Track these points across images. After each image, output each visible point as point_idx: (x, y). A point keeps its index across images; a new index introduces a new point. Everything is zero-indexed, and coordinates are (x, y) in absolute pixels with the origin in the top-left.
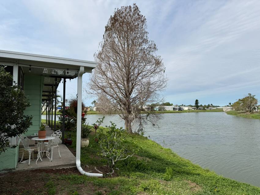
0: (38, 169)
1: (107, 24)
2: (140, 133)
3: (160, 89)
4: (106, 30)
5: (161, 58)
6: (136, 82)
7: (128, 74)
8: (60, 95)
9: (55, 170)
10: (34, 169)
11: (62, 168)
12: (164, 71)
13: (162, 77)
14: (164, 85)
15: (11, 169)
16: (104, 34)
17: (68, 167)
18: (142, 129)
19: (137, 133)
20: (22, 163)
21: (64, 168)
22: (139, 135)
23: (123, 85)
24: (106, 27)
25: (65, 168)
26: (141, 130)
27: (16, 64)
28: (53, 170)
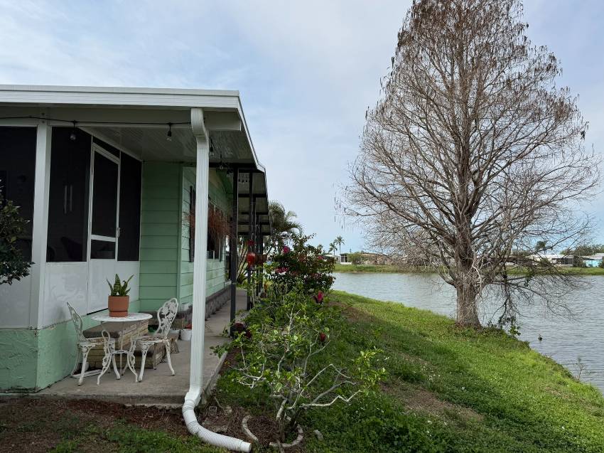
0: (89, 398)
1: (401, 27)
2: (507, 328)
3: (573, 193)
4: (400, 45)
5: (573, 94)
6: (489, 178)
7: (464, 156)
8: (296, 223)
9: (129, 407)
10: (78, 398)
11: (150, 405)
12: (583, 133)
13: (579, 154)
14: (589, 181)
15: (26, 389)
16: (394, 55)
17: (167, 405)
18: (513, 319)
19: (498, 327)
20: (75, 376)
21: (157, 405)
22: (501, 332)
23: (446, 188)
24: (400, 36)
25: (160, 405)
26: (508, 319)
27: (43, 122)
28: (124, 407)
